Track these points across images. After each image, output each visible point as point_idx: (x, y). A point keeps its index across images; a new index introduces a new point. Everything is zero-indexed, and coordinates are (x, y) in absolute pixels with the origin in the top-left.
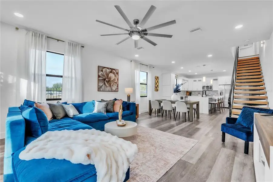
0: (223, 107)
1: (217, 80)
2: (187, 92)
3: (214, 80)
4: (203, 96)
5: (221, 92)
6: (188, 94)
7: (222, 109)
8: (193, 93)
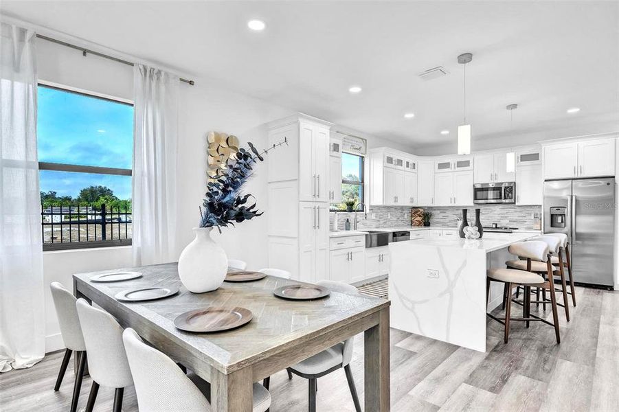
0: (568, 283)
1: (535, 157)
2: (415, 210)
3: (524, 158)
4: (463, 235)
5: (555, 212)
6: (419, 219)
7: (564, 291)
8: (437, 217)
